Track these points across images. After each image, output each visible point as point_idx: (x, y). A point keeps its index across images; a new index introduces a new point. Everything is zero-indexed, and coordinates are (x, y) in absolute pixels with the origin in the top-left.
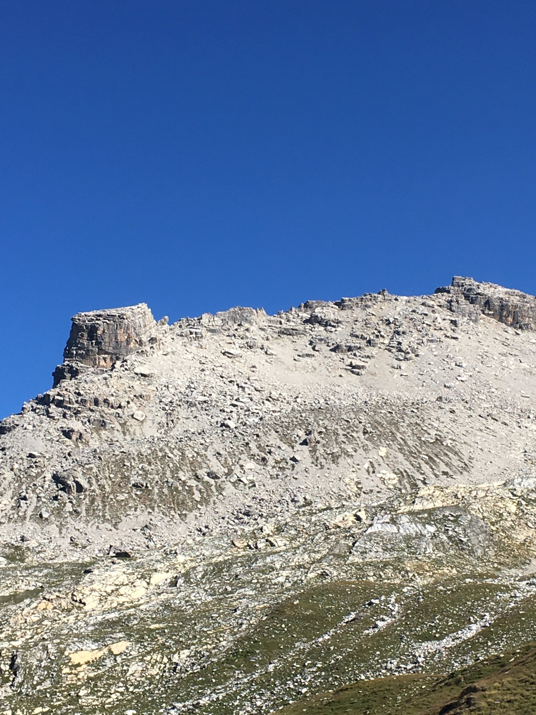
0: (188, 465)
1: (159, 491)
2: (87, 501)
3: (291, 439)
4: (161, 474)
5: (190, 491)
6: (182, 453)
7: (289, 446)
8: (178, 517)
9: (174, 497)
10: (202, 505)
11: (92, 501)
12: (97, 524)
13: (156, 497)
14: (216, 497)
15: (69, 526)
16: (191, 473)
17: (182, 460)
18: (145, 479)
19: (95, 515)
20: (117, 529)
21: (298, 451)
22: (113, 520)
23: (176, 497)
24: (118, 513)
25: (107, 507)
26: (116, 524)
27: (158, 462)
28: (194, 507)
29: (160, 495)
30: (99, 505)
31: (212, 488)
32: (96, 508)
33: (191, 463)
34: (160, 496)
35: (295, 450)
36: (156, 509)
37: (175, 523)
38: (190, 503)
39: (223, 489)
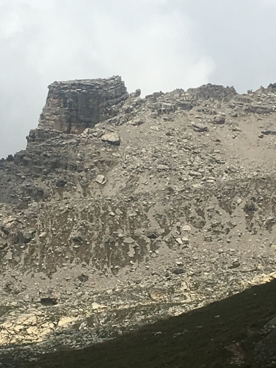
0: (128, 224)
1: (96, 246)
2: (27, 250)
3: (230, 206)
4: (101, 231)
5: (126, 248)
6: (123, 212)
7: (227, 212)
8: (110, 270)
9: (110, 252)
10: (134, 261)
11: (32, 252)
12: (32, 272)
13: (92, 251)
14: (149, 255)
15: (6, 272)
16: (129, 231)
17: (123, 218)
18: (85, 234)
19: (32, 264)
20: (51, 278)
21: (235, 216)
22: (48, 269)
23: (111, 253)
24: (55, 264)
25: (45, 258)
26: (50, 274)
27: (100, 220)
28: (127, 263)
29: (96, 249)
30: (37, 255)
31: (147, 246)
32: (34, 257)
33: (131, 222)
34: (96, 251)
35: (232, 215)
36: (91, 263)
37: (107, 276)
38: (124, 259)
39: (158, 248)
